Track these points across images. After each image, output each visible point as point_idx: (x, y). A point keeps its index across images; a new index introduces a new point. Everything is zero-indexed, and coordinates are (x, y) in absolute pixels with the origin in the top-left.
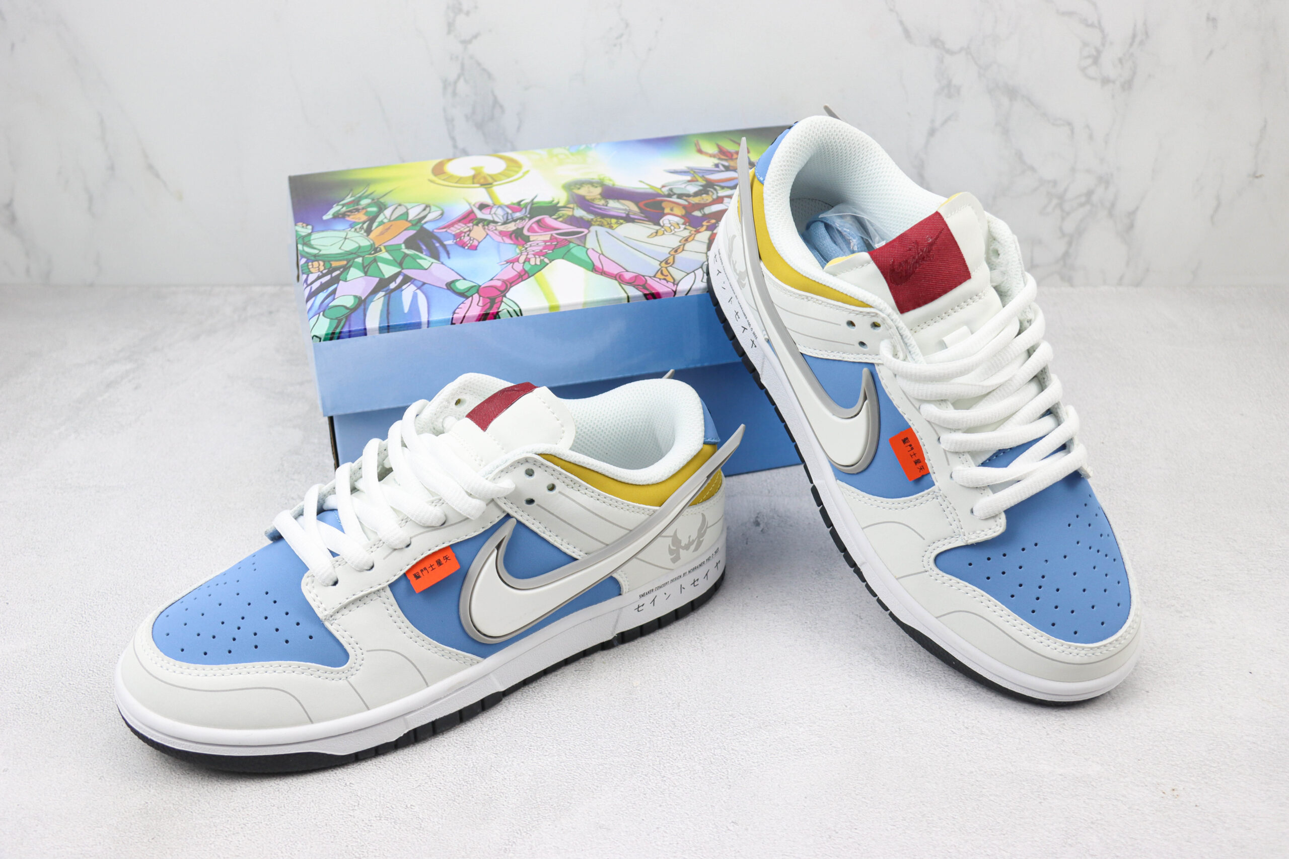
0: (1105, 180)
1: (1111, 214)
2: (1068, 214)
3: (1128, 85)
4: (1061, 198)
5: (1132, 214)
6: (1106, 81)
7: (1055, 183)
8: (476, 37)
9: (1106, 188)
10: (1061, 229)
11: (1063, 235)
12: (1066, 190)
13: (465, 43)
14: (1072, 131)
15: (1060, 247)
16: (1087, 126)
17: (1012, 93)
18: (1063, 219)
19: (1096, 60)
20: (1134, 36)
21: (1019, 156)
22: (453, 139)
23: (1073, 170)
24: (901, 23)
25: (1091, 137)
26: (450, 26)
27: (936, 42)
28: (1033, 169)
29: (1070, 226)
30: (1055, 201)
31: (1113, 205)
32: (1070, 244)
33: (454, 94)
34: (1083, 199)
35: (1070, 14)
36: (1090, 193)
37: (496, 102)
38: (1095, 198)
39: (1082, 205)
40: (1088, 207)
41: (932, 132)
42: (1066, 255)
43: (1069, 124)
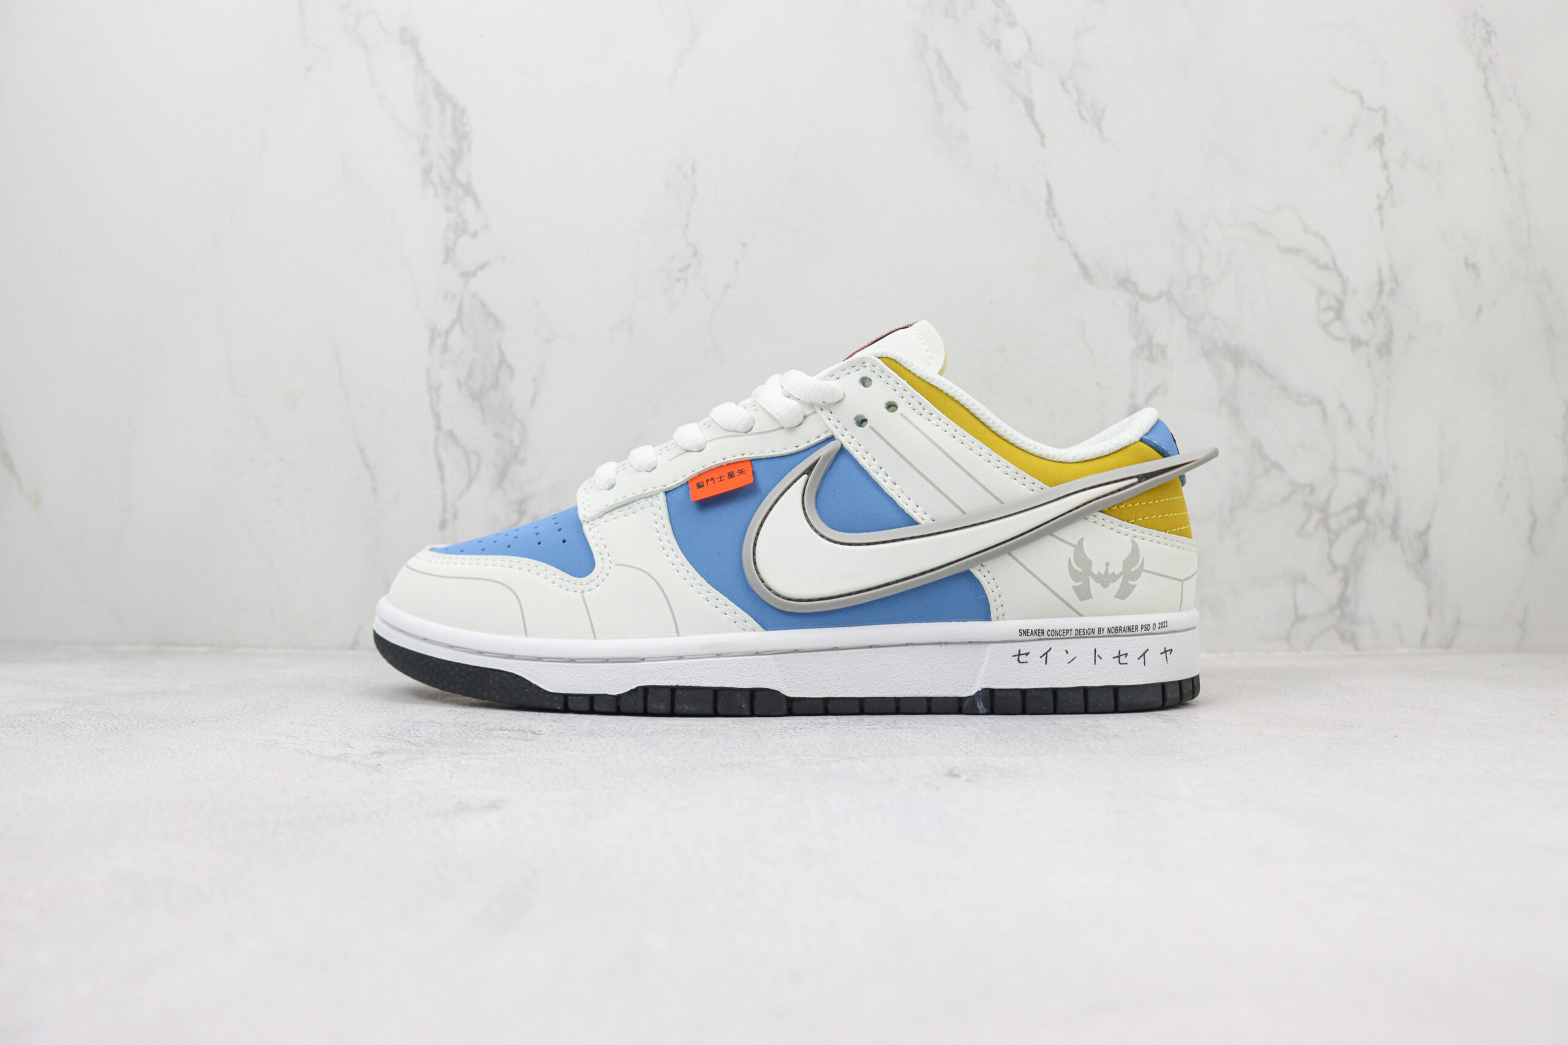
0: (1379, 484)
1: (1395, 536)
2: (1337, 535)
3: (1385, 349)
4: (1324, 509)
5: (1423, 535)
6: (1356, 343)
7: (1312, 488)
8: (482, 267)
9: (1383, 495)
10: (1330, 558)
11: (1335, 568)
12: (1328, 499)
13: (467, 275)
14: (1324, 412)
15: (1332, 587)
16: (1343, 406)
17: (1237, 356)
18: (1331, 543)
19: (1339, 313)
20: (1381, 284)
21: (1258, 447)
22: (437, 416)
23: (1334, 469)
24: (1076, 256)
25: (1350, 422)
26: (449, 253)
27: (1125, 283)
28: (1277, 466)
29: (1341, 554)
30: (1316, 516)
31: (1396, 521)
32: (1345, 581)
33: (445, 348)
34: (1354, 512)
35: (1296, 251)
36: (1362, 504)
37: (503, 360)
38: (1370, 511)
39: (1354, 521)
40: (1362, 525)
42: (1343, 600)
43: (1319, 402)
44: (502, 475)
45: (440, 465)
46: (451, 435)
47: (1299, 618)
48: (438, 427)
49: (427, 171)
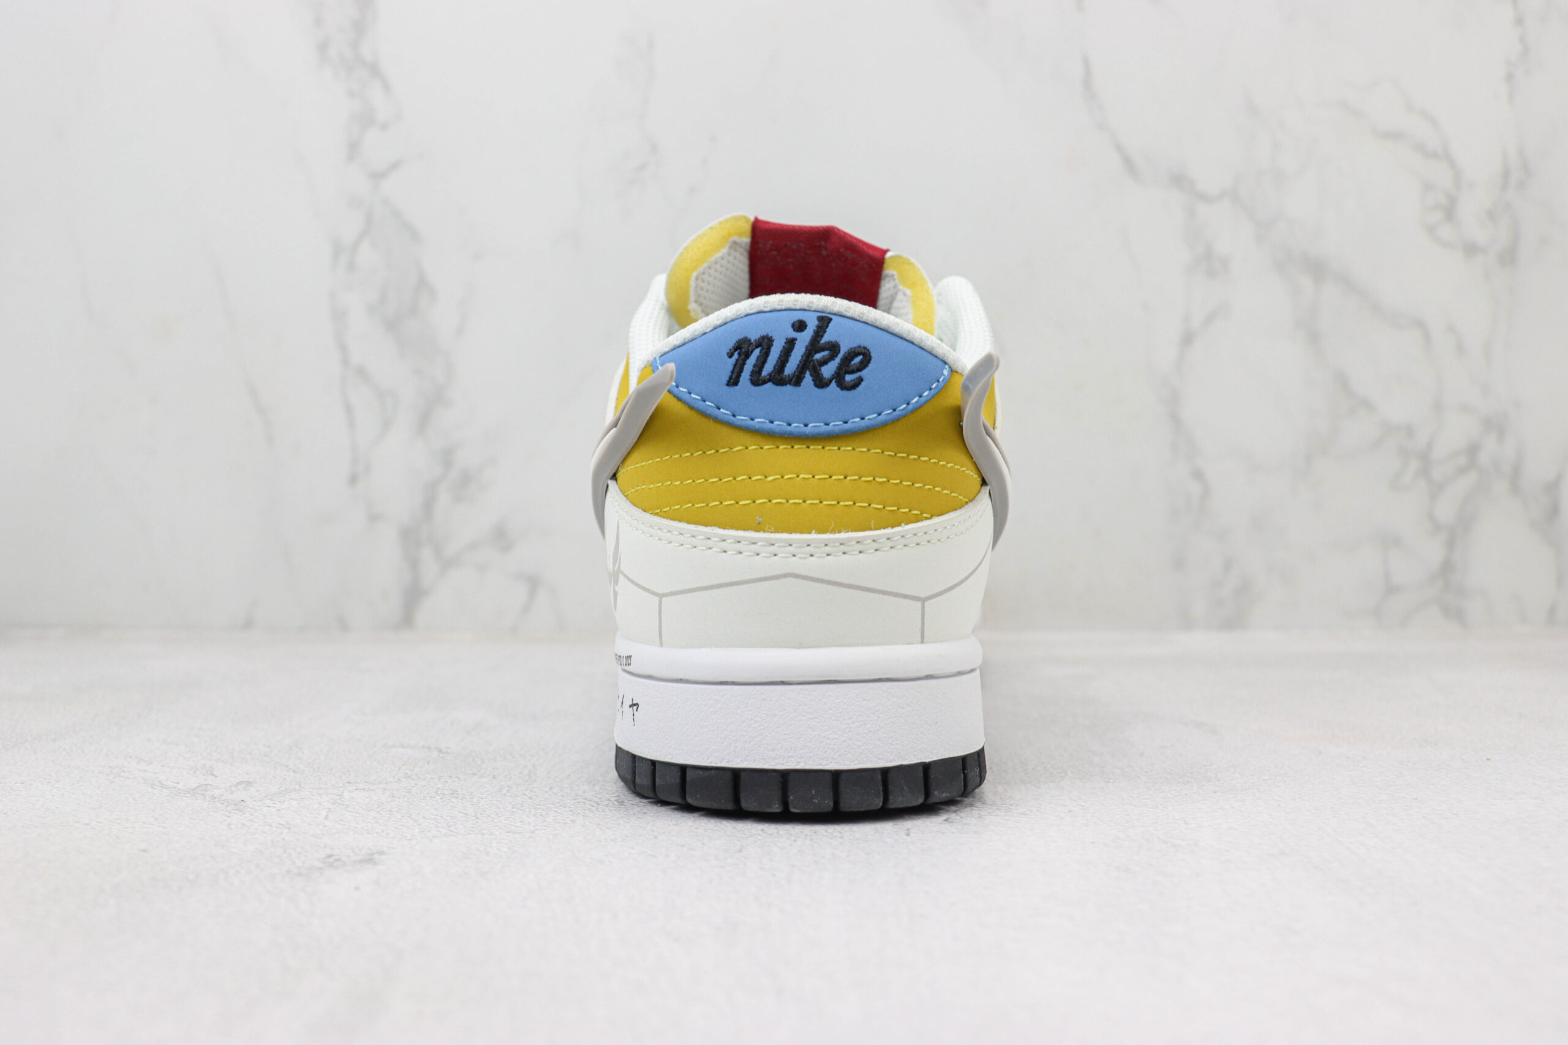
0: (1496, 426)
1: (1515, 487)
2: (1441, 488)
3: (1509, 257)
4: (1425, 457)
5: (1552, 487)
6: (1471, 250)
7: (1410, 431)
8: (395, 166)
9: (1501, 439)
10: (1431, 517)
11: (1437, 527)
12: (1430, 444)
13: (377, 177)
14: (1427, 336)
15: (1433, 552)
16: (1452, 329)
17: (1318, 269)
18: (1433, 497)
19: (1450, 212)
20: (1506, 174)
21: (1342, 380)
22: (343, 348)
23: (1438, 407)
24: (1119, 148)
25: (1460, 349)
26: (353, 149)
27: (1180, 180)
28: (1367, 405)
29: (1446, 511)
30: (1414, 465)
31: (1516, 472)
32: (1451, 544)
33: (352, 266)
34: (1463, 460)
35: (1394, 136)
36: (1473, 450)
37: (423, 283)
38: (1484, 458)
39: (1462, 471)
40: (1473, 476)
41: (1187, 339)
42: (1447, 568)
43: (1420, 324)
44: (424, 421)
45: (349, 409)
46: (362, 372)
47: (1391, 589)
48: (345, 362)
49: (323, 47)
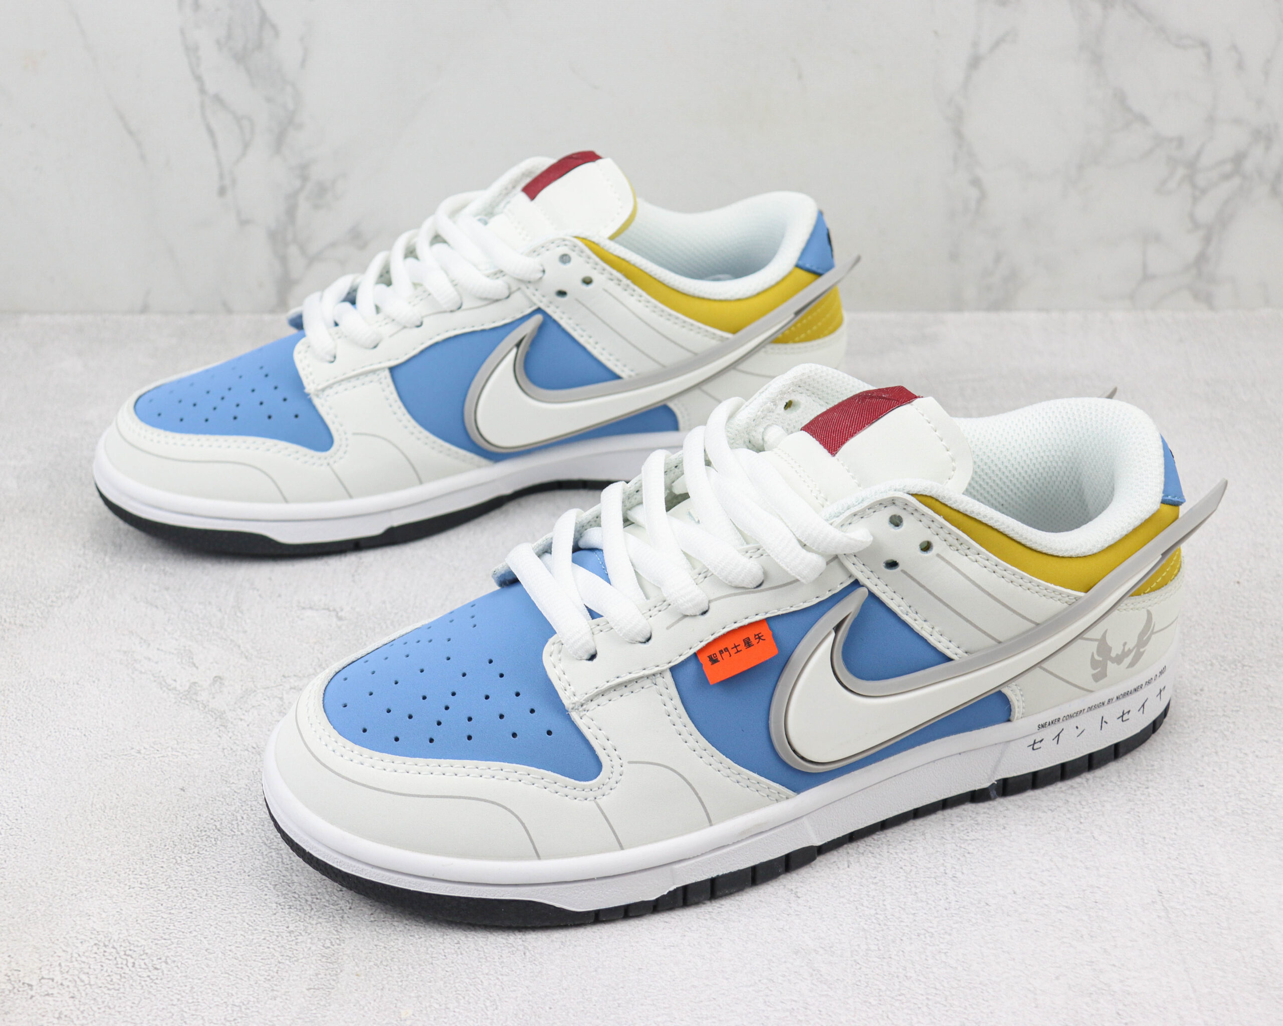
0: (1264, 136)
1: (1275, 191)
2: (1204, 191)
4: (1192, 165)
7: (1180, 142)
9: (1268, 148)
10: (1192, 217)
11: (1196, 225)
12: (1199, 154)
14: (1209, 56)
15: (1191, 246)
16: (1234, 47)
18: (1195, 200)
21: (1121, 98)
22: (198, 78)
23: (1211, 120)
25: (1240, 66)
28: (1143, 120)
29: (1206, 211)
30: (1181, 172)
32: (1207, 240)
33: (197, 5)
34: (1228, 168)
36: (1239, 159)
37: (264, 19)
38: (1248, 166)
39: (1227, 177)
40: (1236, 181)
41: (975, 62)
42: (1201, 258)
43: (1204, 44)
44: (279, 142)
45: (211, 132)
46: (218, 99)
47: (1147, 277)
48: (202, 91)
